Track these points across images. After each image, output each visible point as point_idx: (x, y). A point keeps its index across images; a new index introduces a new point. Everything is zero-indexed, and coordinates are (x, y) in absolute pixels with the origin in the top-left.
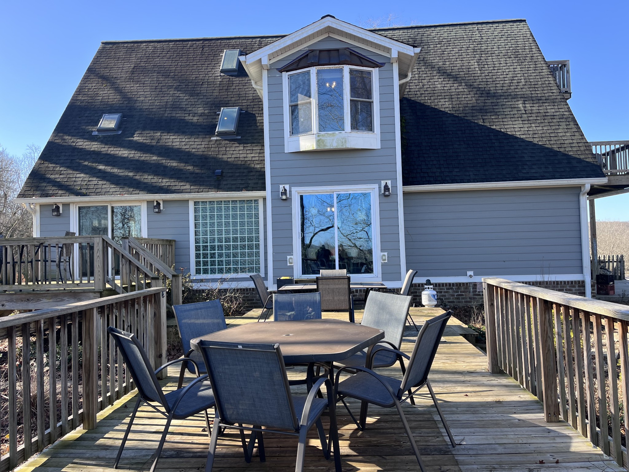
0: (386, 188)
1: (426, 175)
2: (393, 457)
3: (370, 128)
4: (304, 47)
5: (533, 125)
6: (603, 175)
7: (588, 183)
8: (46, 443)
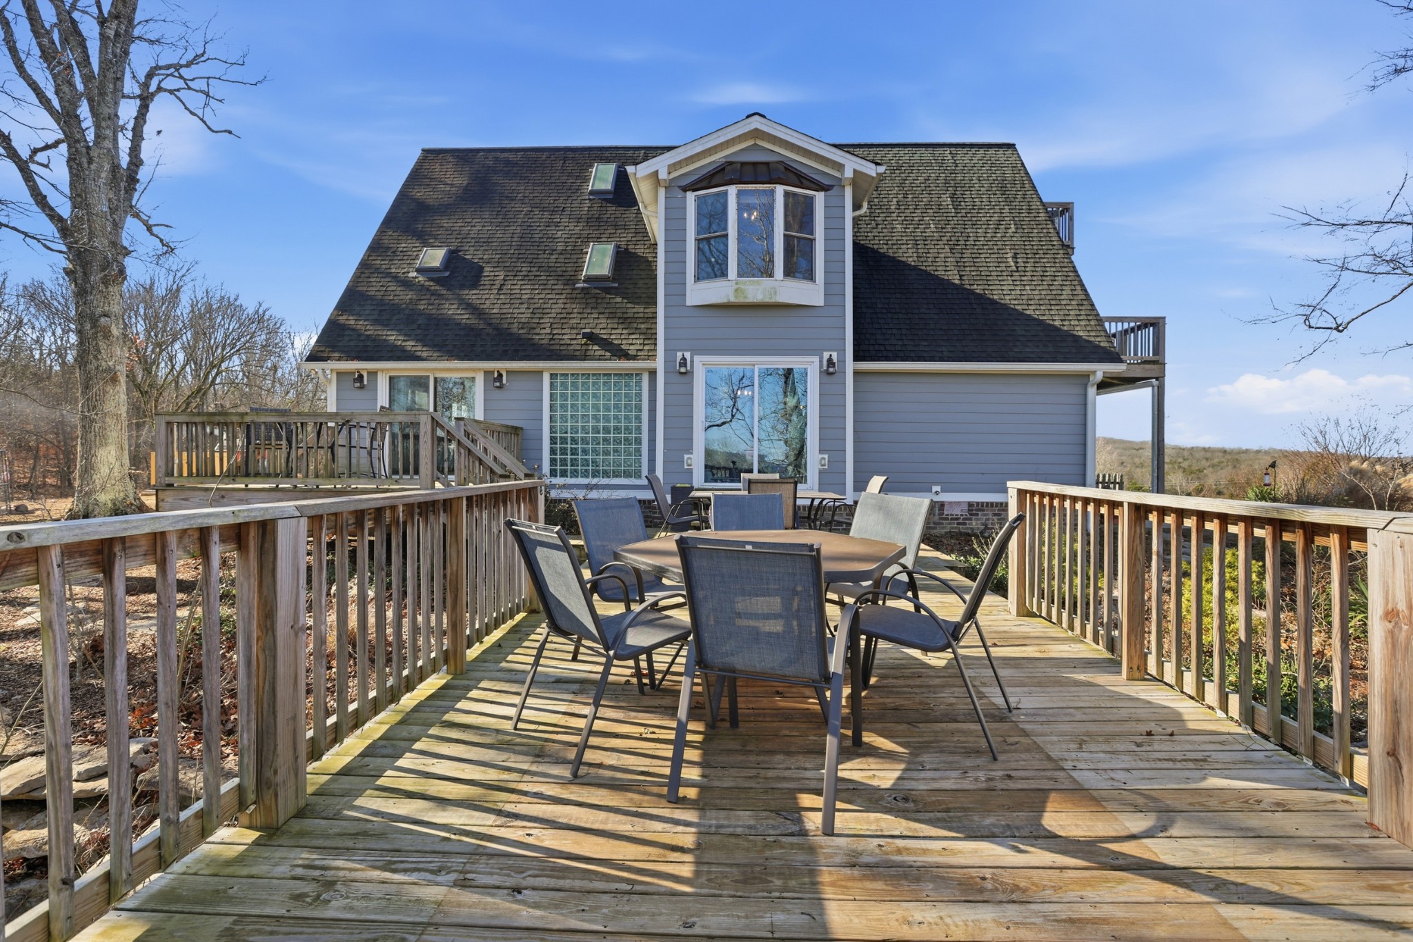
0: (830, 362)
1: (882, 348)
2: (928, 725)
3: (809, 276)
4: (719, 157)
5: (1027, 287)
6: (1121, 361)
7: (1100, 370)
8: (404, 690)
